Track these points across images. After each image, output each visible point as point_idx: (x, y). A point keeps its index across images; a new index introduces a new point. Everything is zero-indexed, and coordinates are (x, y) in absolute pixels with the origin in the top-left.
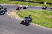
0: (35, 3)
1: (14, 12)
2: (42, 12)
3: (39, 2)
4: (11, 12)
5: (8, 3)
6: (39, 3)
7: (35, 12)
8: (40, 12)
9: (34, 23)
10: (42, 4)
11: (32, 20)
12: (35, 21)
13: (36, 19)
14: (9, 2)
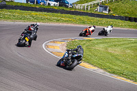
0: (117, 19)
1: (59, 44)
2: (133, 45)
3: (126, 17)
4: (52, 44)
5: (45, 19)
6: (126, 20)
7: (117, 43)
8: (129, 45)
9: (114, 73)
10: (134, 22)
11: (80, 56)
12: (116, 68)
13: (118, 62)
14: (47, 17)
